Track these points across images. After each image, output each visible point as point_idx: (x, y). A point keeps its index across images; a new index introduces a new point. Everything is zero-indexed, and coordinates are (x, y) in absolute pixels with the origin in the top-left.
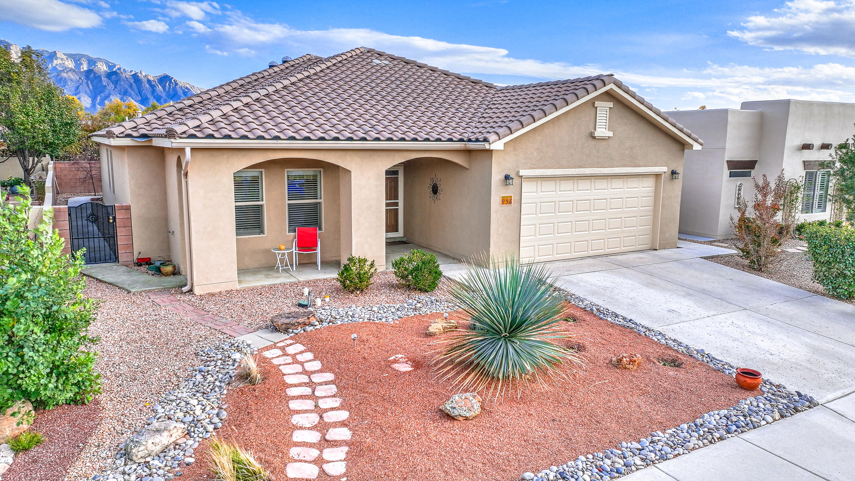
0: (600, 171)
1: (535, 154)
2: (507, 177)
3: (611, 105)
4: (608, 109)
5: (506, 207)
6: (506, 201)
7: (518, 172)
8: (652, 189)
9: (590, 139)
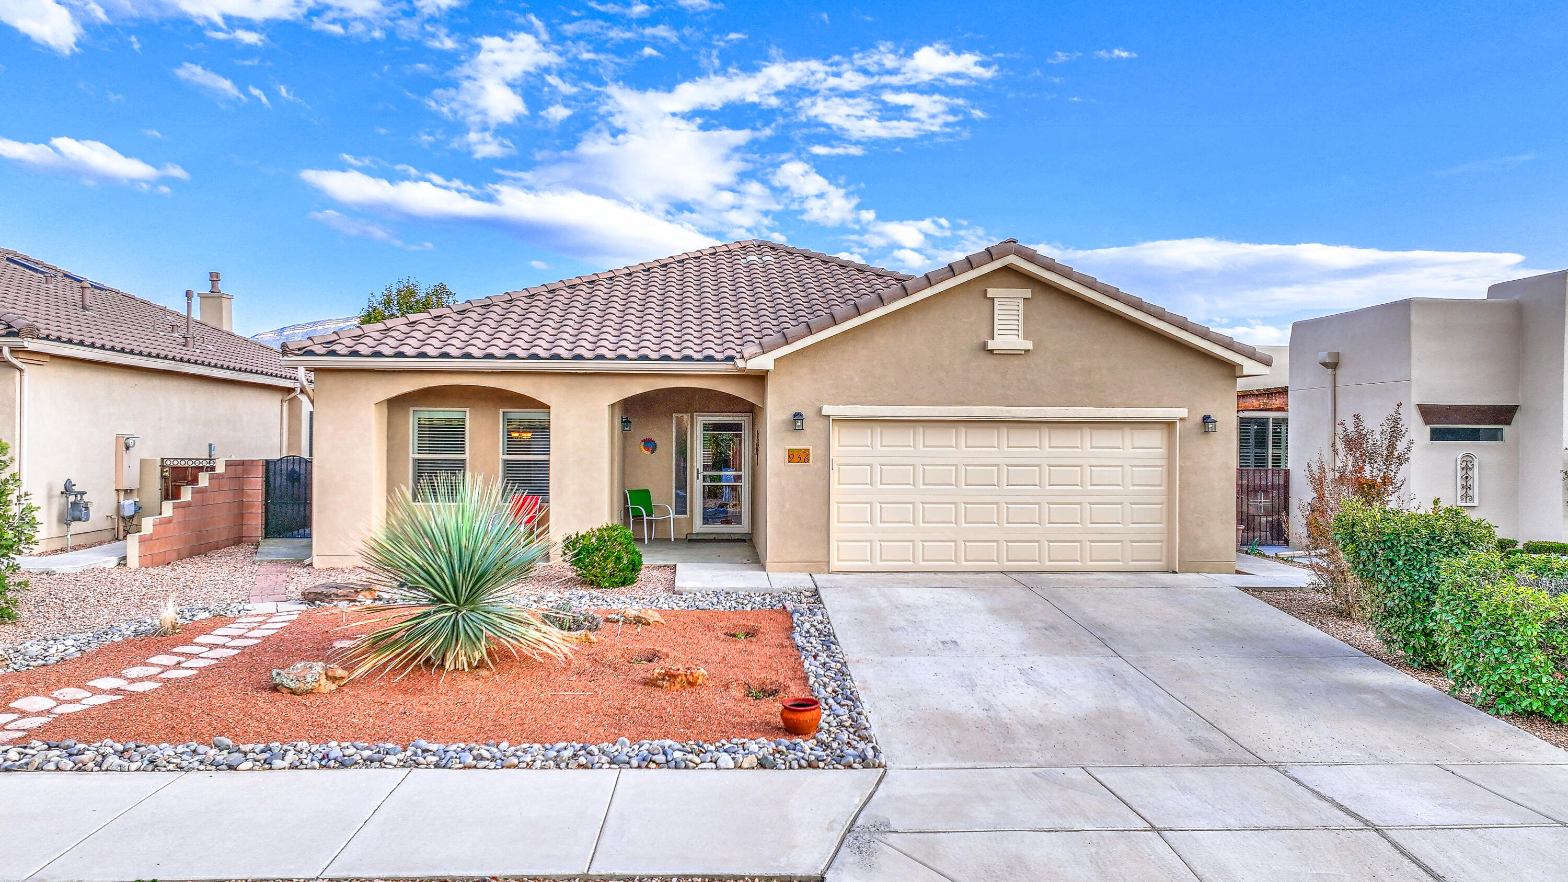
0: (1008, 411)
1: (857, 379)
2: (798, 417)
3: (1028, 293)
4: (1021, 301)
5: (798, 468)
6: (798, 457)
7: (820, 409)
8: (1162, 452)
9: (982, 354)
